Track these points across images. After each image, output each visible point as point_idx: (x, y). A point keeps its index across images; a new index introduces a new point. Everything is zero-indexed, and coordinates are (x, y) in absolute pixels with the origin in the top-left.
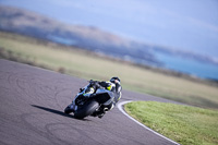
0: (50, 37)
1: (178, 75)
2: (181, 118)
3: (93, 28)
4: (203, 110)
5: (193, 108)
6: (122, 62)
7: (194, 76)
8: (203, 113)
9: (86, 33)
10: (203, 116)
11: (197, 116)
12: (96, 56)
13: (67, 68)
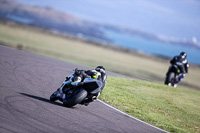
0: (9, 16)
1: (127, 51)
2: (129, 91)
3: (48, 8)
4: (150, 83)
5: (140, 81)
6: (75, 39)
7: (141, 52)
8: (149, 86)
9: (42, 12)
10: (149, 89)
11: (143, 88)
12: (51, 34)
13: (25, 45)
